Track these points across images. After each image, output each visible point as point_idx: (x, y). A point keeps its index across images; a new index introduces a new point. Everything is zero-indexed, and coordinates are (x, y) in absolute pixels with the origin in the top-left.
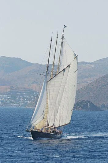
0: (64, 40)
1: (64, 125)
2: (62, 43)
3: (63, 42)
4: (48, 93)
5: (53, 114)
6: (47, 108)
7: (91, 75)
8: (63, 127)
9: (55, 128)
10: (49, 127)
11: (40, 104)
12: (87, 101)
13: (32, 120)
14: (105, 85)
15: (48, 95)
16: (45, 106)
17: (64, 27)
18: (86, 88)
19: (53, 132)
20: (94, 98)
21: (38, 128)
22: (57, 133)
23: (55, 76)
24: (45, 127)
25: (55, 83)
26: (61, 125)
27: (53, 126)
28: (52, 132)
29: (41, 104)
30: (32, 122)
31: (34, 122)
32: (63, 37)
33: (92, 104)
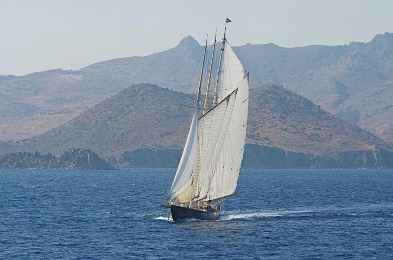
0: (226, 44)
1: (225, 197)
2: (223, 50)
3: (226, 49)
4: (200, 140)
5: (207, 176)
6: (197, 165)
7: (77, 97)
8: (223, 200)
9: (210, 201)
10: (200, 198)
11: (186, 159)
12: (85, 150)
13: (174, 187)
14: (114, 117)
15: (200, 143)
16: (196, 161)
17: (227, 22)
18: (74, 122)
19: (207, 208)
20: (93, 144)
21: (182, 202)
22: (213, 211)
23: (213, 109)
24: (194, 198)
25: (212, 121)
26: (219, 197)
27: (206, 197)
28: (205, 208)
29: (189, 158)
30: (174, 191)
31: (176, 190)
32: (225, 39)
33: (95, 157)
